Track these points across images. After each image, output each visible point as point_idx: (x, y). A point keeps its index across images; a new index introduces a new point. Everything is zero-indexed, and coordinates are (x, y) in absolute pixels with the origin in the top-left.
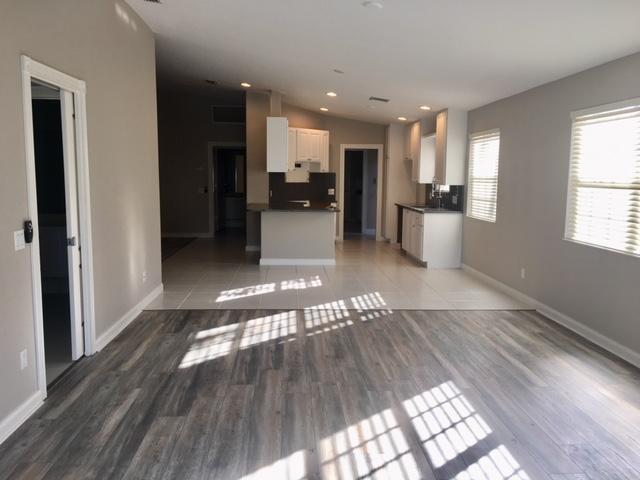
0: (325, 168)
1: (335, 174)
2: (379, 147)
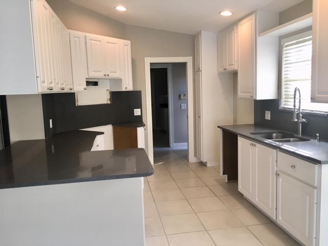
0: (127, 86)
1: (140, 92)
2: (188, 60)
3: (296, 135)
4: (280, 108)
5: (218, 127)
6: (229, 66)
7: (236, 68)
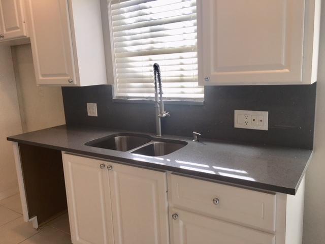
3: (155, 137)
4: (114, 98)
5: (8, 139)
6: (7, 30)
7: (25, 34)
